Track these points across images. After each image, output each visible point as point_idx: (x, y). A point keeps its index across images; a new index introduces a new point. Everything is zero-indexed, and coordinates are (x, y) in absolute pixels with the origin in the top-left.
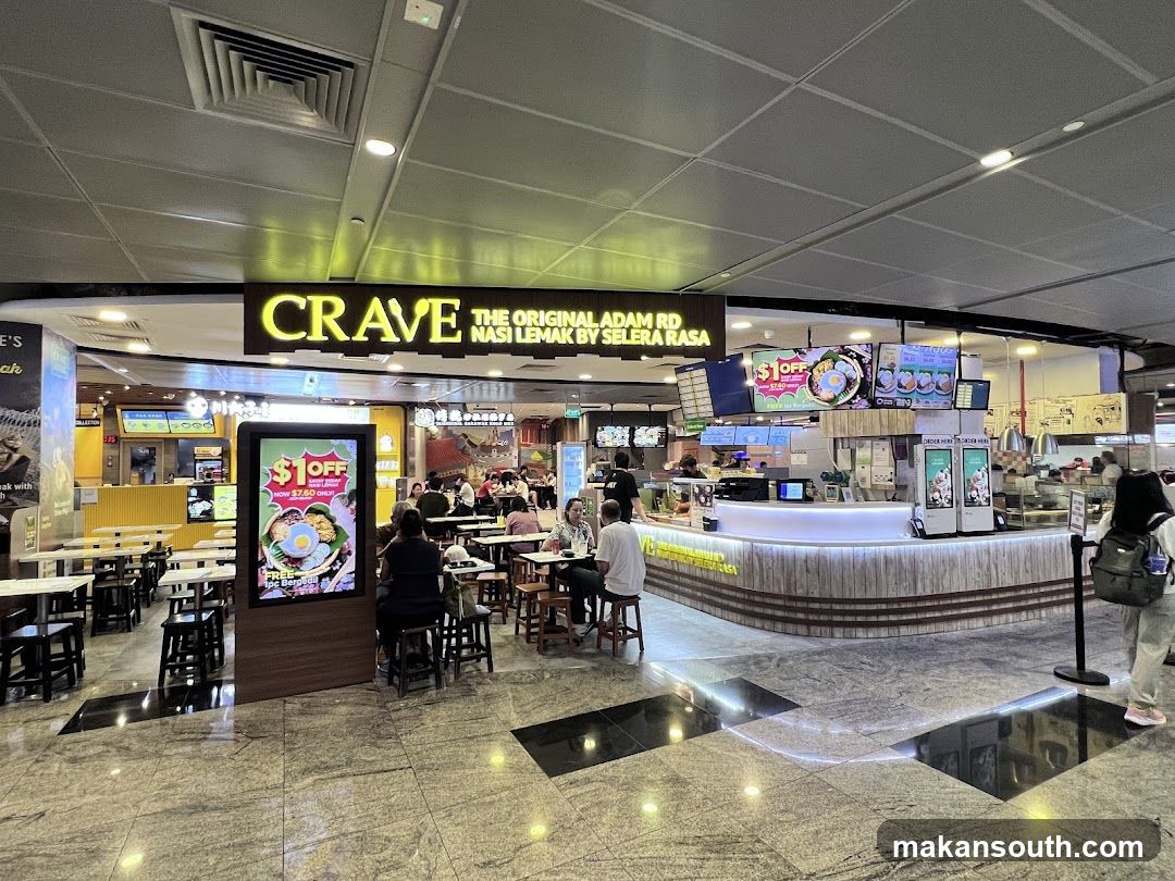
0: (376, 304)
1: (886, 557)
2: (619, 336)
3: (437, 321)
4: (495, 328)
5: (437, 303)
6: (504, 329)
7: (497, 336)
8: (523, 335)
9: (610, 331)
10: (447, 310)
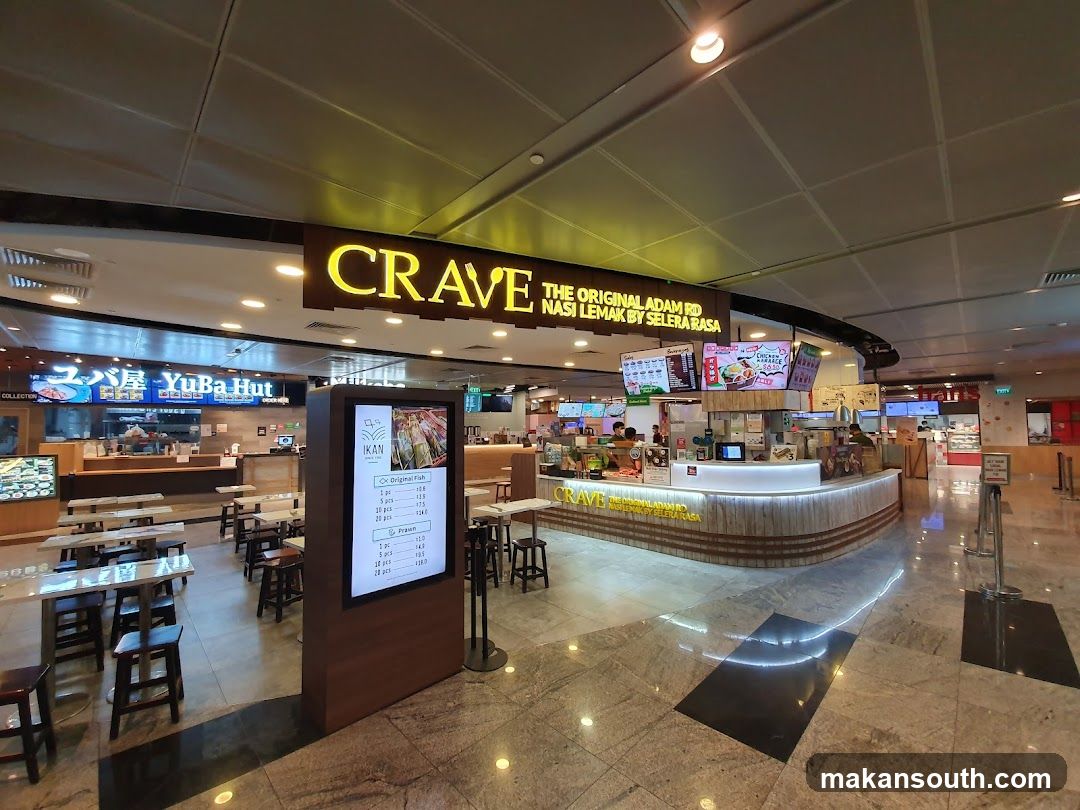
0: (452, 267)
1: (814, 502)
2: (659, 319)
3: (511, 290)
4: (562, 302)
5: (511, 272)
6: (570, 304)
7: (564, 311)
8: (586, 312)
9: (652, 314)
10: (520, 281)
